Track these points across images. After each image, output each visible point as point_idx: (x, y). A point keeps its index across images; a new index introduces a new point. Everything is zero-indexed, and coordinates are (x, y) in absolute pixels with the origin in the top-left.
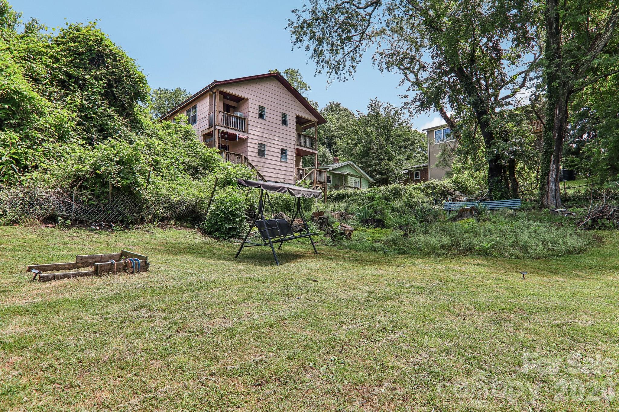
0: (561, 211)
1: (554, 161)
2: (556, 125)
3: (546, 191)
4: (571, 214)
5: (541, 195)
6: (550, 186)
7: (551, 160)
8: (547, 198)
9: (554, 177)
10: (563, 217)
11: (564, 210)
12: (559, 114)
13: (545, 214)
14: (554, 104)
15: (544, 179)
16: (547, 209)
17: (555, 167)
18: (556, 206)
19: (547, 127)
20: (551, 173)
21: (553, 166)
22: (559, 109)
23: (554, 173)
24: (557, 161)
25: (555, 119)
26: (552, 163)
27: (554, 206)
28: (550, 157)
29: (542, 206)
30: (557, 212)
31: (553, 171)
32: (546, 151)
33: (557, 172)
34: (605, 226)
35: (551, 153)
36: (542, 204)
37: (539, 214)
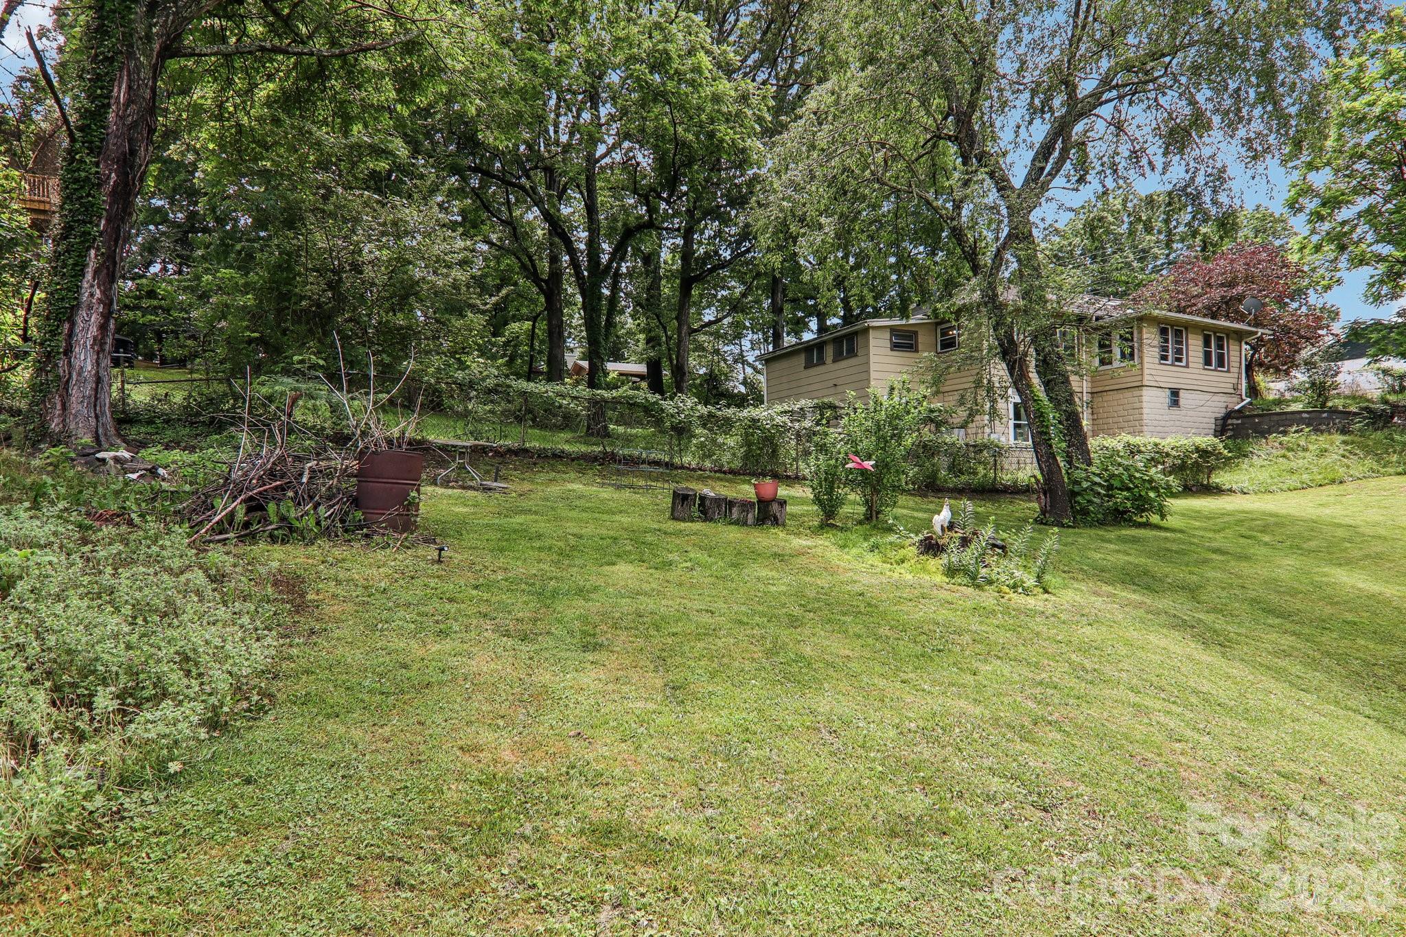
0: (117, 460)
1: (96, 272)
2: (112, 140)
3: (58, 377)
4: (153, 472)
5: (40, 390)
6: (77, 364)
7: (85, 266)
8: (64, 408)
9: (93, 331)
10: (126, 484)
11: (127, 455)
12: (127, 105)
13: (54, 468)
14: (111, 60)
15: (54, 333)
16: (62, 449)
17: (98, 294)
18: (97, 438)
19: (78, 134)
20: (83, 313)
21: (90, 288)
22: (129, 88)
23: (95, 319)
24: (109, 273)
25: (111, 116)
26: (89, 276)
27: (87, 439)
28: (83, 255)
29: (40, 437)
30: (103, 460)
31: (90, 308)
32: (68, 230)
33: (107, 316)
34: (292, 529)
35: (87, 241)
36: (44, 425)
37: (29, 471)
